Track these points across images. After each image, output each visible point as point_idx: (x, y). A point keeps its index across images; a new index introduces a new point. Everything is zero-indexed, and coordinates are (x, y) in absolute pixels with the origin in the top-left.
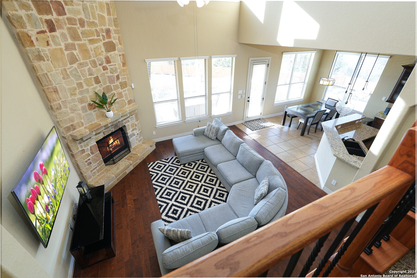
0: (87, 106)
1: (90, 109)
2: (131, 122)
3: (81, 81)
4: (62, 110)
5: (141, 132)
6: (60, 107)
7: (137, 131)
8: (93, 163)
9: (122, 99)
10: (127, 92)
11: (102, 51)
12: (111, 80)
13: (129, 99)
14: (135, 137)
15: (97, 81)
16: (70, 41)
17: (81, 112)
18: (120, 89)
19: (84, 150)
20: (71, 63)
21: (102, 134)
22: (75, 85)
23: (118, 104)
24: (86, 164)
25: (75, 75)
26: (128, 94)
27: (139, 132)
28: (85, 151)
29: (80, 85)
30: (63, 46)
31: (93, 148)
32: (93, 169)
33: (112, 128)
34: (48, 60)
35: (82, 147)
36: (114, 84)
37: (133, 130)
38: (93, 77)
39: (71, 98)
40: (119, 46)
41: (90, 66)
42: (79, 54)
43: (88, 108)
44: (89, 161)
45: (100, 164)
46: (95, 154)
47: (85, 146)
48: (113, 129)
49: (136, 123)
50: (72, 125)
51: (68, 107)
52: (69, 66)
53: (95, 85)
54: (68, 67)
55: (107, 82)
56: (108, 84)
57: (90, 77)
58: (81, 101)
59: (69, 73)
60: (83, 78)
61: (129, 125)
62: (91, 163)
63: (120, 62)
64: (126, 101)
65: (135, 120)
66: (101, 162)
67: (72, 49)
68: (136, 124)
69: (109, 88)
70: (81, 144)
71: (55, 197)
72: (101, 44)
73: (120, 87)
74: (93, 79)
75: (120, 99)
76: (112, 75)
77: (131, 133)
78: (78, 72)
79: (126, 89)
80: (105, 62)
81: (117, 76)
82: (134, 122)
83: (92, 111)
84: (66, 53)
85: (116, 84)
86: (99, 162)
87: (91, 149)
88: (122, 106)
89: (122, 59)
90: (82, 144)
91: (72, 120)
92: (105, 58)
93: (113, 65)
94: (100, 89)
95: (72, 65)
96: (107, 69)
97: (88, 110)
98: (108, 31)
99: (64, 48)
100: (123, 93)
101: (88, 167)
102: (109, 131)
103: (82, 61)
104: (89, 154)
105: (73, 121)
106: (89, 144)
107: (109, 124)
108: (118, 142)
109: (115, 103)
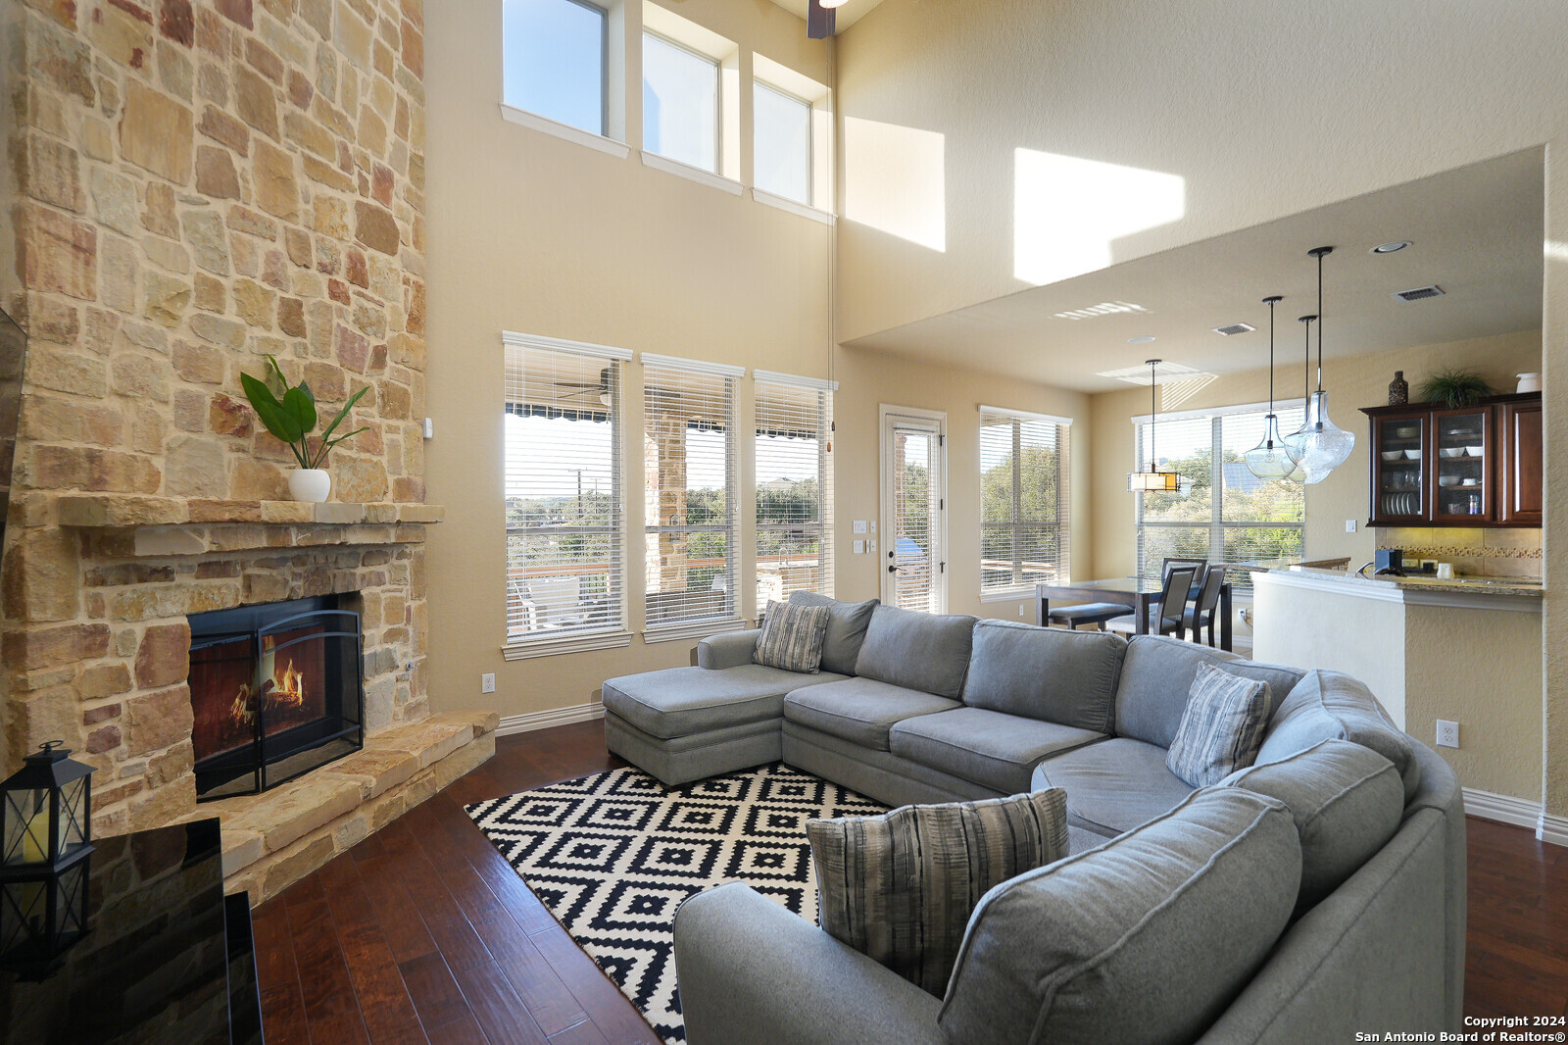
0: (208, 401)
1: (221, 428)
2: (389, 591)
3: (222, 280)
4: (75, 351)
5: (424, 666)
6: (73, 330)
7: (409, 649)
8: (124, 746)
9: (375, 459)
10: (400, 437)
11: (344, 227)
12: (350, 352)
13: (404, 475)
14: (391, 676)
15: (292, 319)
16: (231, 110)
17: (167, 413)
18: (374, 411)
19: (102, 631)
20: (206, 188)
21: (237, 582)
22: (189, 281)
23: (354, 469)
24: (84, 733)
25: (205, 239)
26: (403, 450)
27: (418, 659)
28: (104, 645)
29: (212, 292)
30: (197, 108)
31: (158, 644)
32: (113, 792)
33: (296, 576)
34: (108, 112)
35: (97, 610)
36: (357, 377)
37: (391, 636)
38: (279, 293)
39: (142, 323)
40: (411, 249)
41: (279, 246)
42: (249, 177)
43: (207, 415)
44: (109, 723)
45: (167, 770)
46: (158, 691)
47: (120, 615)
48: (300, 583)
49: (414, 605)
51: (115, 354)
52: (191, 191)
53: (277, 334)
54: (185, 192)
56: (334, 362)
57: (267, 287)
58: (190, 364)
59: (179, 217)
60: (232, 272)
61: (376, 600)
62: (112, 741)
63: (401, 306)
64: (391, 479)
65: (408, 587)
66: (176, 760)
67: (232, 144)
68: (409, 610)
69: (335, 379)
70: (99, 589)
72: (350, 199)
73: (379, 400)
74: (275, 304)
75: (368, 455)
76: (358, 332)
77: (378, 648)
78: (220, 236)
79: (401, 423)
80: (343, 270)
81: (376, 348)
82: (403, 594)
83: (224, 444)
84: (199, 140)
85: (364, 379)
86: (163, 753)
87: (146, 649)
88: (368, 487)
89: (410, 297)
90: (108, 593)
91: (104, 430)
92: (350, 256)
93: (373, 300)
94: (294, 362)
95: (206, 198)
96: (347, 301)
97: (207, 427)
98: (384, 179)
99: (197, 120)
100: (386, 438)
102: (275, 583)
103: (253, 208)
104: (123, 669)
105: (107, 442)
106: (148, 612)
107: (293, 532)
108: (295, 684)
109: (340, 458)
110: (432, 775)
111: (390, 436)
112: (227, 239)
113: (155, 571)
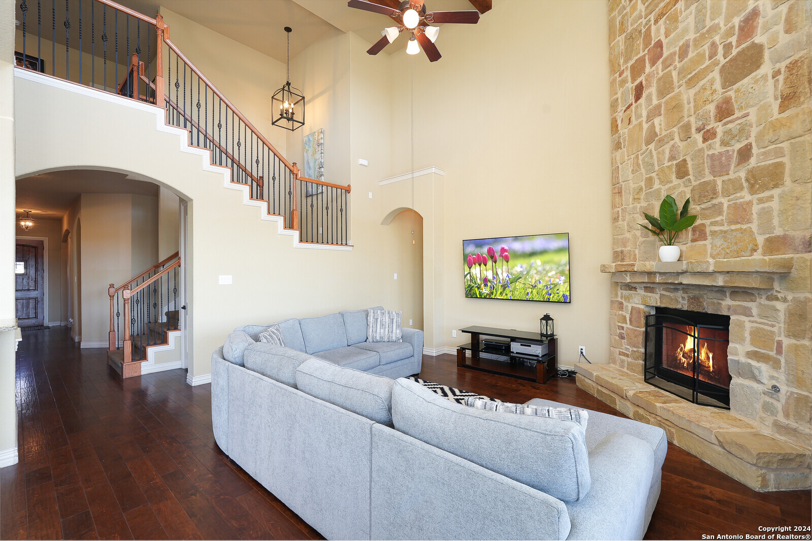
2: (756, 322)
3: (653, 174)
4: (620, 223)
5: (798, 399)
6: (618, 217)
8: (626, 341)
9: (744, 227)
10: (774, 204)
11: (714, 92)
12: (719, 165)
13: (779, 233)
15: (681, 170)
16: (655, 102)
17: (639, 233)
18: (744, 193)
19: (623, 304)
21: (658, 297)
22: (643, 183)
23: (726, 240)
24: (618, 331)
25: (648, 163)
26: (776, 213)
27: (793, 390)
28: (623, 308)
29: (650, 182)
30: (644, 117)
31: (634, 312)
32: (623, 352)
33: (683, 298)
34: (624, 147)
35: (621, 298)
36: (726, 178)
37: (755, 355)
38: (675, 162)
39: (632, 206)
40: (783, 40)
41: (676, 139)
42: (662, 123)
44: (623, 331)
45: (636, 357)
46: (635, 329)
49: (787, 342)
50: (622, 252)
51: (627, 219)
52: (644, 148)
53: (676, 181)
54: (642, 151)
55: (707, 171)
56: (708, 177)
57: (670, 163)
59: (640, 162)
60: (657, 168)
61: (741, 325)
62: (623, 338)
63: (772, 99)
64: (761, 240)
65: (782, 326)
67: (655, 116)
68: (780, 343)
69: (708, 188)
70: (622, 291)
71: (504, 287)
72: (715, 73)
74: (674, 169)
75: (738, 226)
76: (724, 149)
77: (743, 359)
78: (652, 157)
79: (776, 192)
80: (712, 118)
81: (740, 150)
82: (775, 329)
84: (645, 127)
85: (732, 176)
86: (636, 350)
87: (631, 313)
88: (735, 247)
89: (781, 83)
90: (624, 293)
91: (625, 243)
92: (718, 107)
94: (681, 192)
95: (648, 147)
96: (716, 135)
99: (645, 120)
101: (617, 338)
102: (672, 299)
103: (664, 134)
104: (625, 317)
105: (625, 247)
106: (631, 301)
107: (658, 275)
109: (713, 233)
111: (762, 206)
112: (655, 157)
113: (632, 288)
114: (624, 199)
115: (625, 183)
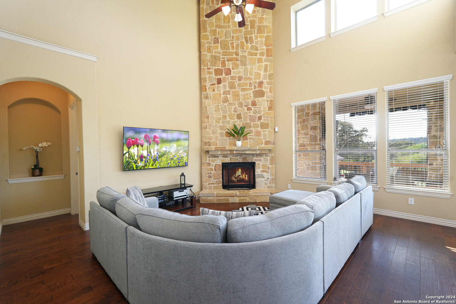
0: (225, 133)
1: (226, 136)
2: (263, 163)
3: (226, 115)
4: (207, 130)
5: (273, 179)
6: (207, 127)
7: (269, 175)
8: (212, 178)
9: (259, 137)
10: (267, 133)
11: (251, 97)
12: (252, 119)
13: (268, 140)
14: (264, 179)
15: (239, 117)
16: (228, 89)
17: (218, 135)
18: (259, 128)
19: (210, 163)
20: (224, 102)
21: (229, 159)
22: (221, 117)
23: (254, 140)
24: (208, 175)
25: (224, 110)
26: (267, 135)
27: (272, 177)
28: (210, 165)
29: (225, 117)
30: (222, 92)
31: (217, 166)
32: (211, 183)
33: (240, 158)
34: (210, 99)
35: (209, 161)
36: (254, 123)
37: (263, 171)
38: (236, 113)
39: (215, 124)
40: (269, 94)
41: (237, 106)
42: (231, 98)
43: (224, 135)
44: (210, 175)
45: (218, 183)
46: (217, 172)
47: (212, 161)
48: (241, 160)
49: (270, 166)
50: (209, 142)
51: (212, 129)
52: (222, 104)
53: (236, 120)
54: (220, 104)
55: (248, 119)
56: (248, 121)
57: (234, 113)
58: (222, 128)
59: (220, 108)
60: (228, 113)
61: (259, 164)
62: (211, 177)
63: (266, 106)
64: (264, 141)
65: (269, 162)
66: (219, 182)
67: (228, 94)
68: (269, 167)
69: (249, 125)
70: (210, 158)
71: (155, 161)
72: (251, 92)
73: (260, 126)
74: (236, 115)
75: (257, 137)
76: (254, 115)
77: (260, 173)
78: (226, 108)
79: (267, 130)
80: (250, 104)
81: (259, 117)
82: (267, 164)
83: (227, 138)
84: (222, 96)
85: (256, 123)
86: (218, 180)
87: (215, 166)
88: (257, 143)
89: (269, 104)
90: (211, 159)
91: (210, 138)
92: (252, 102)
93: (258, 108)
94: (239, 124)
95: (224, 104)
96: (251, 110)
97: (224, 136)
98: (261, 84)
99: (222, 93)
100: (262, 133)
101: (207, 178)
102: (236, 159)
103: (232, 102)
104: (212, 168)
105: (211, 140)
106: (215, 162)
107: (235, 151)
108: (246, 177)
109: (250, 138)
110: (256, 198)
111: (264, 132)
112: (227, 109)
113: (216, 156)
114: (210, 120)
115: (211, 114)
